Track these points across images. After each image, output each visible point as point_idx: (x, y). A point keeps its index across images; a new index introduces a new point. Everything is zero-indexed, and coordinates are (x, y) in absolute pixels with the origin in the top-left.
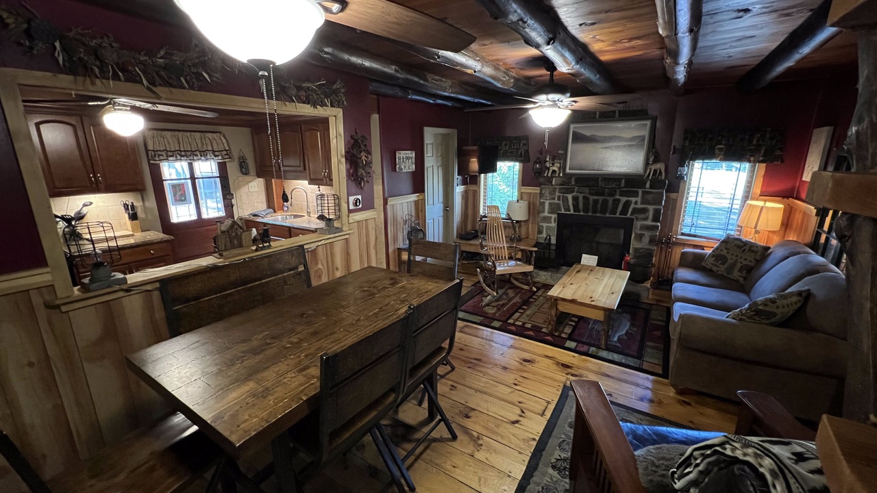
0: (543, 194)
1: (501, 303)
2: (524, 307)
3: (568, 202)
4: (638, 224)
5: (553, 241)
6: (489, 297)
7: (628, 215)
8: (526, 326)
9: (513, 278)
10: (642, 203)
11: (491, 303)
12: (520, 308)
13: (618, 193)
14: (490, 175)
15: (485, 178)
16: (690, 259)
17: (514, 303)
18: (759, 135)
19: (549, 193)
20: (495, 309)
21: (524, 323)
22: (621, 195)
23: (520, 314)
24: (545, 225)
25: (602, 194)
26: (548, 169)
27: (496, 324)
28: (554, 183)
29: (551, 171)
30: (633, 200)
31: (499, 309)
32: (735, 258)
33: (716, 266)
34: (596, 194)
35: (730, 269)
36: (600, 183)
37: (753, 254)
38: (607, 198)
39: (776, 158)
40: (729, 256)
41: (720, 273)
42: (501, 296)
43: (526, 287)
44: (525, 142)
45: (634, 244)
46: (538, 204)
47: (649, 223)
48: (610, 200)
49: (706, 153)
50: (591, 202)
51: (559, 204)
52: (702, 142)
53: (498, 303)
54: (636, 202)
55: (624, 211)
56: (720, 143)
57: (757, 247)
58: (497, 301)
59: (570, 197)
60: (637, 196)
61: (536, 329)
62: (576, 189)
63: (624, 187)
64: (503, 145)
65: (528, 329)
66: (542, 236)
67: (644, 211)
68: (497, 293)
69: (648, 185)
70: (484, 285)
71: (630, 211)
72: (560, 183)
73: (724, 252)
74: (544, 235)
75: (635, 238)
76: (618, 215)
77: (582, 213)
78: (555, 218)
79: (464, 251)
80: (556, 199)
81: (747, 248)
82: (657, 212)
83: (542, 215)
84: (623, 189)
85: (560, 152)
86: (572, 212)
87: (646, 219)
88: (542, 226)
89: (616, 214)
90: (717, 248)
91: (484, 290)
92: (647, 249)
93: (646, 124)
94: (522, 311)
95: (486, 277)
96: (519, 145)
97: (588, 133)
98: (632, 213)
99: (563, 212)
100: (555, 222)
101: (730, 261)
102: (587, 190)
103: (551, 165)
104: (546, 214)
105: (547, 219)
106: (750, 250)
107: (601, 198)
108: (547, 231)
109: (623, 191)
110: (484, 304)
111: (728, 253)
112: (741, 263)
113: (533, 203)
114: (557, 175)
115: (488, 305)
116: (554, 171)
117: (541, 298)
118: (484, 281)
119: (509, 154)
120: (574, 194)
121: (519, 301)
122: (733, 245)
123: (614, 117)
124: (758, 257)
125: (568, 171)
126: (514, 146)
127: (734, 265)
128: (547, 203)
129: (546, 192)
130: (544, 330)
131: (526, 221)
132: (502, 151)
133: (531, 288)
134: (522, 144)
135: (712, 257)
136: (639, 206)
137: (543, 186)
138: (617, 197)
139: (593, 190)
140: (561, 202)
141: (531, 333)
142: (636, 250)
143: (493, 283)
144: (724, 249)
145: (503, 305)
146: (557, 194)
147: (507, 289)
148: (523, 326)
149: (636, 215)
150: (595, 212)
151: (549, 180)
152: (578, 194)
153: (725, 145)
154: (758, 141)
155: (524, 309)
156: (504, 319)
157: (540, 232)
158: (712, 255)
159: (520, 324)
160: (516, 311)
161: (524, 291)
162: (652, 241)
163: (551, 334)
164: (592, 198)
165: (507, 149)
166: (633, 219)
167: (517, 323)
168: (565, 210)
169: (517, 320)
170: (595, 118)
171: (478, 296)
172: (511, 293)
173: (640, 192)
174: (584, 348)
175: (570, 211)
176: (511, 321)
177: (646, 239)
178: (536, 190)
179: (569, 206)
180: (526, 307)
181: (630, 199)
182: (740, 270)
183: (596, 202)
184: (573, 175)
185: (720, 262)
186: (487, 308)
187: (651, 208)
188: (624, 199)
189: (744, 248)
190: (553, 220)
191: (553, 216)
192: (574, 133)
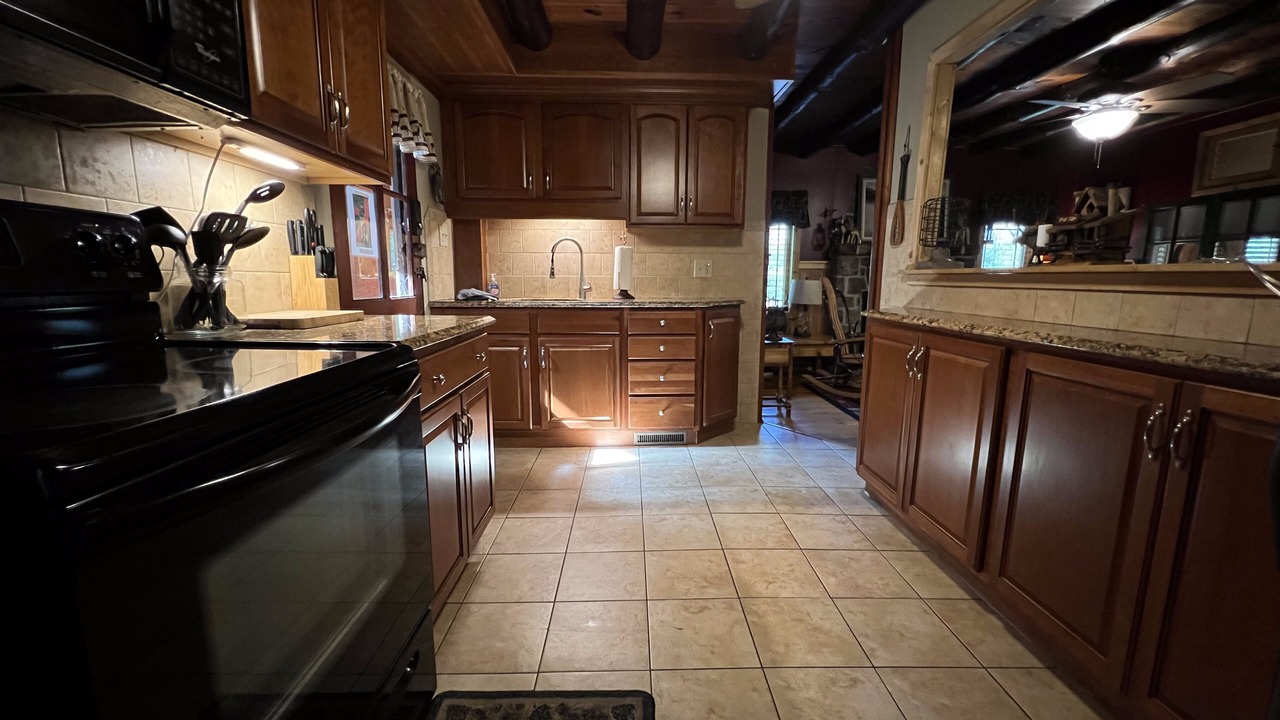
19: (850, 266)
24: (845, 309)
28: (858, 252)
51: (862, 281)
69: (963, 252)
80: (859, 273)
85: (858, 214)
103: (852, 228)
125: (864, 237)
126: (792, 204)
128: (847, 279)
137: (842, 257)
146: (860, 266)
151: (852, 248)
165: (782, 208)
190: (855, 302)
191: (856, 297)
192: (868, 190)
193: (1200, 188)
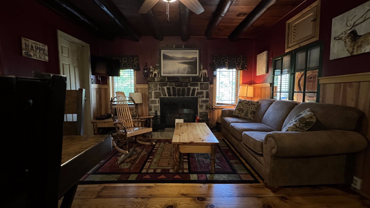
0: (150, 87)
1: (133, 158)
2: (150, 157)
3: (165, 91)
4: (200, 100)
5: (159, 114)
6: (122, 156)
7: (195, 96)
8: (157, 172)
9: (138, 139)
10: (200, 89)
11: (124, 160)
12: (148, 158)
13: (189, 85)
14: (115, 78)
15: (113, 80)
16: (228, 113)
17: (142, 156)
18: (239, 58)
19: (154, 86)
20: (129, 164)
21: (155, 170)
22: (191, 86)
23: (149, 163)
24: (153, 105)
25: (182, 86)
26: (152, 73)
27: (133, 177)
28: (156, 81)
29: (153, 74)
30: (196, 88)
31: (132, 164)
32: (247, 109)
33: (240, 114)
34: (179, 86)
35: (246, 115)
36: (180, 79)
37: (254, 105)
38: (185, 88)
39: (246, 68)
40: (244, 108)
41: (242, 117)
42: (132, 153)
43: (148, 143)
44: (137, 58)
45: (200, 110)
46: (147, 94)
47: (204, 99)
48: (186, 88)
49: (221, 66)
50: (177, 90)
51: (159, 93)
52: (220, 61)
53: (130, 159)
54: (198, 89)
55: (193, 94)
56: (226, 61)
57: (254, 102)
58: (129, 157)
59: (165, 88)
60: (198, 86)
61: (165, 172)
62: (168, 84)
63: (192, 81)
64: (123, 60)
65: (160, 174)
66: (152, 112)
67: (202, 93)
68: (129, 152)
69: (202, 80)
70: (118, 148)
71: (196, 93)
72: (160, 80)
73: (241, 107)
74: (153, 111)
75: (199, 107)
76: (190, 96)
77: (173, 97)
78: (158, 101)
79: (100, 128)
80: (158, 90)
81: (250, 103)
82: (207, 93)
83: (151, 99)
84: (192, 83)
85: (157, 65)
86: (167, 96)
87: (203, 97)
88: (152, 106)
89: (189, 96)
90: (238, 106)
91: (118, 151)
92: (206, 112)
93: (197, 52)
94: (150, 160)
95: (119, 141)
96: (133, 61)
97: (170, 55)
98: (197, 95)
99: (162, 96)
100: (159, 103)
101: (245, 111)
102: (174, 84)
103: (153, 70)
104: (153, 99)
105: (154, 102)
106: (252, 104)
107: (181, 88)
108: (154, 109)
109: (191, 84)
110: (119, 162)
111: (243, 107)
112: (250, 110)
113: (144, 94)
114: (157, 76)
115: (123, 162)
116: (155, 74)
117: (159, 148)
118: (117, 145)
119: (127, 65)
120: (167, 86)
121: (146, 153)
122: (244, 103)
123: (182, 48)
124: (256, 107)
125: (162, 75)
126: (130, 60)
127: (247, 112)
128: (153, 92)
129: (152, 86)
130: (171, 171)
131: (141, 104)
132: (123, 64)
133: (152, 143)
134: (135, 60)
135: (237, 110)
136: (200, 91)
137: (150, 83)
138: (189, 87)
139: (177, 83)
140: (161, 91)
141: (163, 177)
142: (201, 113)
143: (125, 145)
144: (241, 106)
145: (135, 159)
146: (158, 87)
147: (136, 147)
148: (155, 173)
149: (198, 96)
150: (179, 95)
151: (153, 79)
152: (170, 86)
153: (228, 62)
154: (239, 61)
155: (151, 159)
156: (138, 171)
157: (150, 109)
158: (236, 109)
159: (152, 171)
160: (146, 162)
161: (147, 146)
162: (207, 108)
163: (177, 173)
164: (177, 88)
165: (126, 62)
166: (197, 97)
167: (150, 171)
168: (164, 96)
169: (149, 168)
170: (173, 47)
171: (113, 157)
172: (138, 149)
173: (199, 83)
174: (203, 177)
175: (166, 96)
176: (144, 171)
177: (204, 108)
178: (146, 86)
179: (165, 93)
180: (152, 157)
181: (195, 87)
182: (251, 114)
183: (179, 90)
184: (165, 77)
185: (241, 112)
186: (122, 165)
187: (204, 91)
188: (192, 88)
189: (249, 104)
190: (157, 102)
191: (157, 100)
192: (164, 55)
193: (288, 48)
